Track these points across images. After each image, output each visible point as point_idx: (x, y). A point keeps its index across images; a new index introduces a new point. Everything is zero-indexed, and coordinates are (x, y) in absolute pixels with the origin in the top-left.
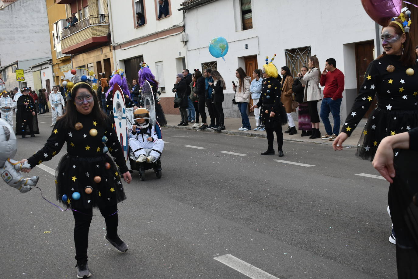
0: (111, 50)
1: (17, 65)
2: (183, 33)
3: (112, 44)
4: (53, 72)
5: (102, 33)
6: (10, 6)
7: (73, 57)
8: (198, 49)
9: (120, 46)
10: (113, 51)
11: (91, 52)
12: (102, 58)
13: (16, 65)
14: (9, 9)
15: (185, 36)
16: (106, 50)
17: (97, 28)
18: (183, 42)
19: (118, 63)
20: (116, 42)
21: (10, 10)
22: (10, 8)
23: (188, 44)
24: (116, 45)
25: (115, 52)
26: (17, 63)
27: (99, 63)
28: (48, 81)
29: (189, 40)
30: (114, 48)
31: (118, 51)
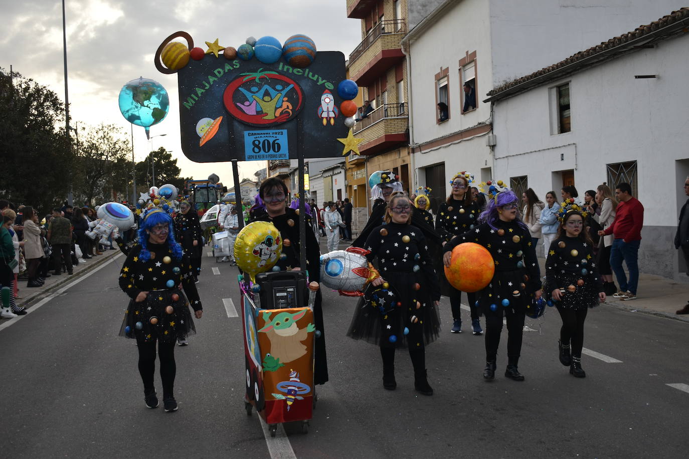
0: (409, 153)
2: (491, 134)
3: (412, 145)
5: (397, 129)
7: (367, 160)
8: (507, 157)
9: (420, 147)
10: (411, 154)
11: (387, 155)
12: (398, 164)
15: (491, 138)
16: (404, 153)
17: (393, 122)
18: (490, 146)
19: (416, 171)
20: (415, 142)
23: (496, 149)
24: (415, 146)
25: (414, 156)
29: (498, 144)
30: (413, 151)
31: (418, 155)
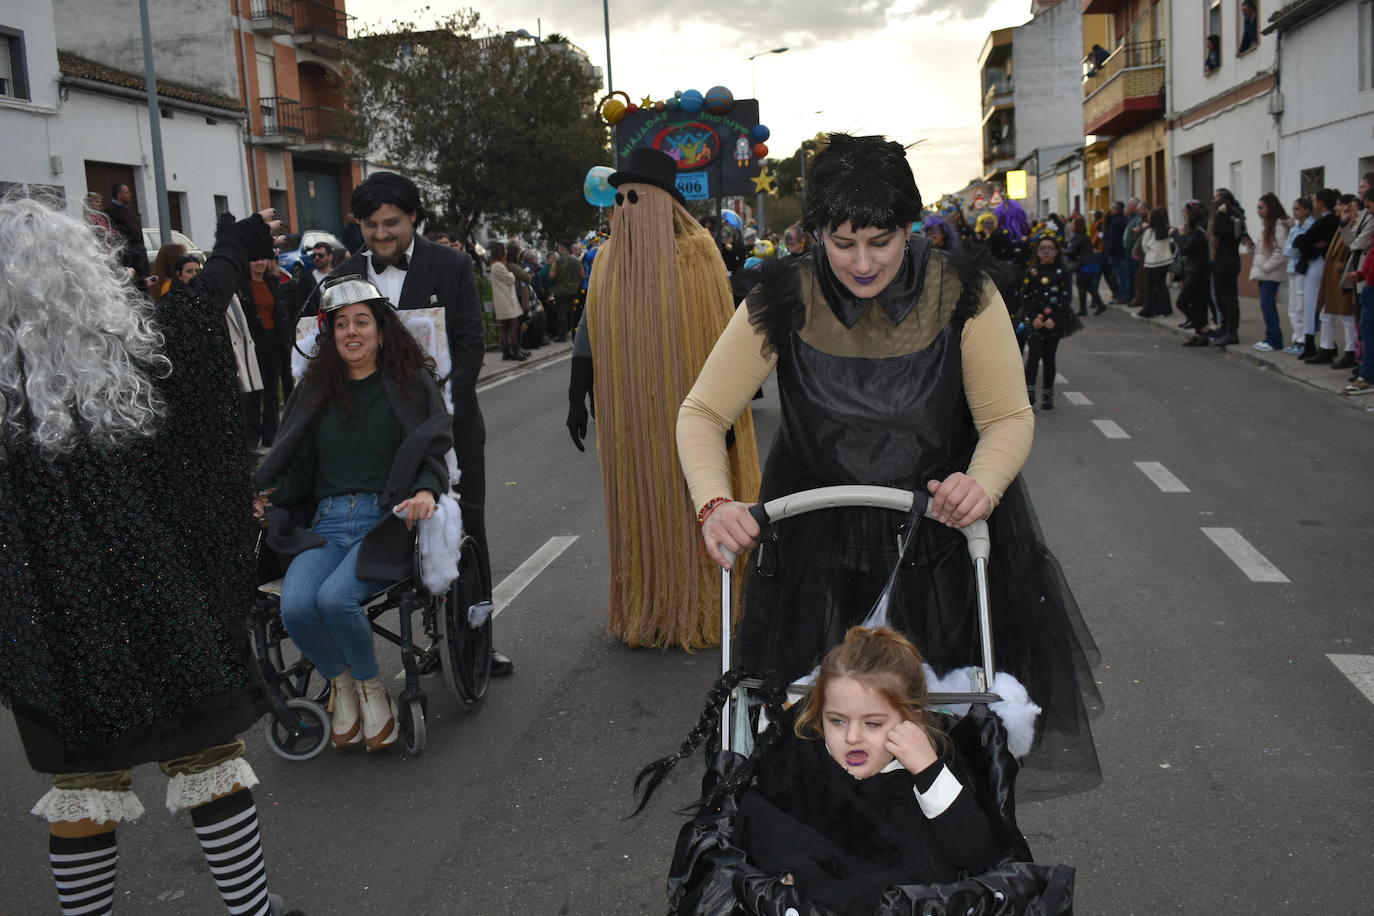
0: (1165, 130)
1: (1037, 158)
3: (1168, 115)
4: (1085, 177)
6: (1048, 14)
7: (1112, 144)
8: (1297, 133)
9: (1181, 119)
10: (1169, 132)
12: (1153, 151)
13: (1034, 160)
14: (1045, 21)
16: (1159, 130)
19: (1176, 161)
20: (1176, 109)
21: (1049, 23)
22: (1048, 18)
23: (1284, 120)
24: (1174, 117)
25: (1172, 136)
26: (1036, 152)
27: (1148, 159)
28: (1077, 198)
29: (1285, 110)
30: (1172, 126)
31: (1178, 132)
